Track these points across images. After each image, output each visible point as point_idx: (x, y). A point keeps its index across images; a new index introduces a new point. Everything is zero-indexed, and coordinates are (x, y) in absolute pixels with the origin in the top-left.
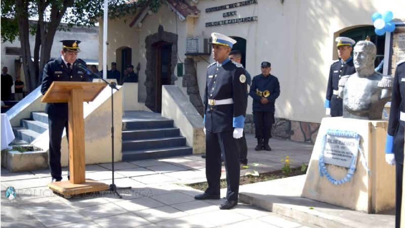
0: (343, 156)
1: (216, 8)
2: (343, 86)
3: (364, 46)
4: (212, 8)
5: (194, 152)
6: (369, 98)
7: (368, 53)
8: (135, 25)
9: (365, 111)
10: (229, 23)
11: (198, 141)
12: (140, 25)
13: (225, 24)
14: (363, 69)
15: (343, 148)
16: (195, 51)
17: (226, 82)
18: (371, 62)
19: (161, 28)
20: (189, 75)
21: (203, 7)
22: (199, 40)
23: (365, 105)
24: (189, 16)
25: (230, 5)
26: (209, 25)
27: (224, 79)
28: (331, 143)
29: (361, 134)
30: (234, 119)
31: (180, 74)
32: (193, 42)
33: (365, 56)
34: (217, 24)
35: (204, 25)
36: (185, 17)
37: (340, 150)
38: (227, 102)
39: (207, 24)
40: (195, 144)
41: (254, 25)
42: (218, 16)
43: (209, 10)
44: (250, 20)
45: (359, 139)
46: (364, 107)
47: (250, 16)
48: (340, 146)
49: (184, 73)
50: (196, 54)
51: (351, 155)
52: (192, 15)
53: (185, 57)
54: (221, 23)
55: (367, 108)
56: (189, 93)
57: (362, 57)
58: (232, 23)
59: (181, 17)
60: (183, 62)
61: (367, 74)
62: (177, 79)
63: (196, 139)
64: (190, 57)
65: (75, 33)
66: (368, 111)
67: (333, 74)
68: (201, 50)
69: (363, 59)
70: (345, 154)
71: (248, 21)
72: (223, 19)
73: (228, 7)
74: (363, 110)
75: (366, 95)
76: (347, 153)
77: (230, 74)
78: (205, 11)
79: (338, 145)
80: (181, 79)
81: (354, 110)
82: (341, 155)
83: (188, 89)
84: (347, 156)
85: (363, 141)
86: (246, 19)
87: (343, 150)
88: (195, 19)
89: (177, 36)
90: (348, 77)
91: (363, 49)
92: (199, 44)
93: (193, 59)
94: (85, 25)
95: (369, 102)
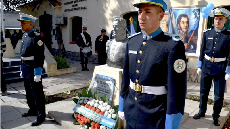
0: (105, 92)
1: (69, 3)
2: (108, 46)
3: (118, 21)
4: (67, 3)
5: (48, 75)
6: (121, 55)
7: (121, 26)
8: (34, 11)
9: (119, 63)
10: (74, 10)
11: (50, 70)
12: (36, 11)
13: (73, 10)
14: (118, 36)
15: (105, 87)
16: (60, 23)
17: (29, 45)
18: (124, 31)
19: (45, 12)
20: (58, 34)
21: (63, 2)
22: (61, 18)
23: (119, 59)
24: (57, 6)
25: (75, 1)
26: (66, 11)
27: (28, 44)
28: (99, 83)
29: (115, 79)
30: (35, 69)
31: (54, 34)
32: (59, 19)
33: (119, 28)
34: (69, 10)
35: (64, 11)
36: (55, 7)
37: (104, 88)
38: (31, 58)
39: (65, 10)
40: (49, 71)
41: (85, 10)
42: (69, 7)
43: (66, 4)
44: (84, 8)
45: (114, 82)
46: (118, 60)
47: (84, 7)
48: (104, 85)
49: (56, 34)
50: (60, 25)
51: (109, 92)
52: (58, 6)
53: (56, 26)
54: (71, 10)
55: (120, 61)
56: (58, 43)
57: (117, 28)
58: (76, 10)
59: (53, 7)
60: (55, 28)
61: (120, 39)
62: (52, 36)
63: (49, 69)
64: (58, 26)
65: (14, 15)
66: (121, 63)
67: (112, 37)
68: (62, 23)
69: (118, 29)
70: (106, 91)
71: (83, 9)
72: (72, 8)
73: (74, 2)
74: (118, 62)
75: (119, 53)
76: (107, 90)
77: (32, 40)
78: (64, 4)
79: (102, 84)
80: (54, 36)
81: (113, 62)
82: (104, 91)
83: (57, 41)
84: (107, 92)
85: (116, 83)
86: (81, 8)
87: (105, 88)
88: (60, 8)
89: (52, 16)
90: (111, 41)
91: (118, 23)
92: (61, 19)
93: (59, 27)
94: (10, 10)
95: (121, 58)
